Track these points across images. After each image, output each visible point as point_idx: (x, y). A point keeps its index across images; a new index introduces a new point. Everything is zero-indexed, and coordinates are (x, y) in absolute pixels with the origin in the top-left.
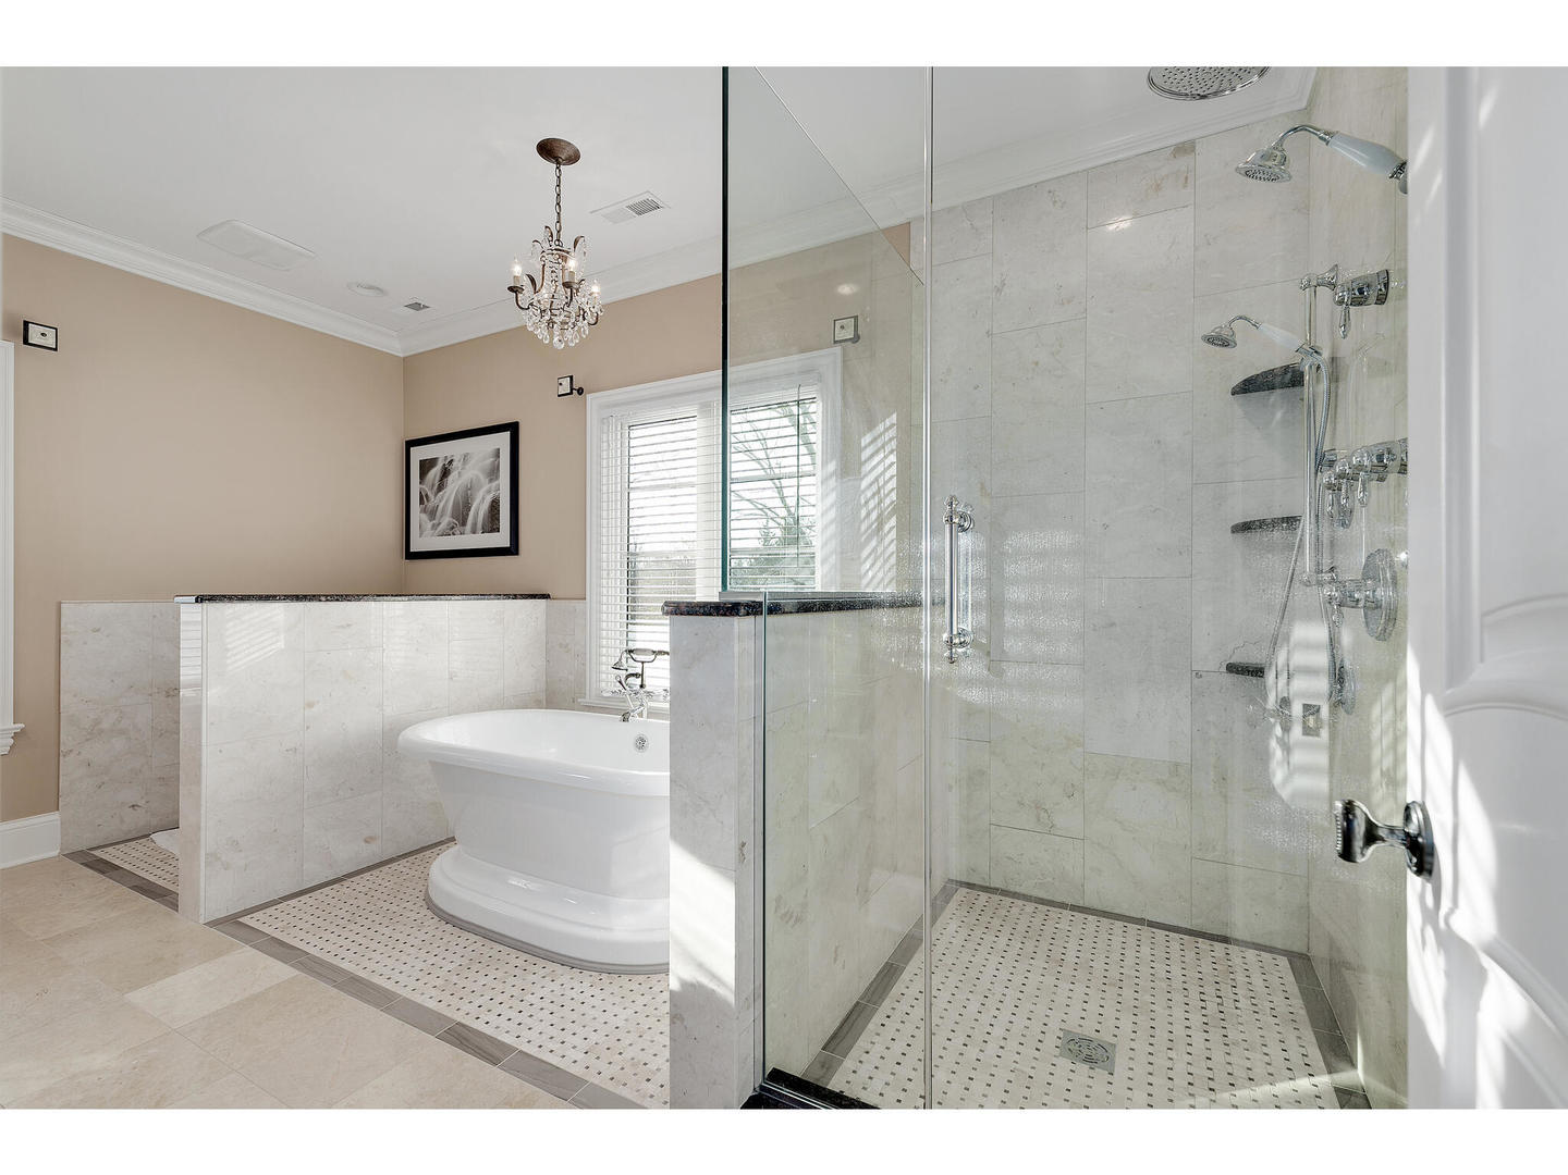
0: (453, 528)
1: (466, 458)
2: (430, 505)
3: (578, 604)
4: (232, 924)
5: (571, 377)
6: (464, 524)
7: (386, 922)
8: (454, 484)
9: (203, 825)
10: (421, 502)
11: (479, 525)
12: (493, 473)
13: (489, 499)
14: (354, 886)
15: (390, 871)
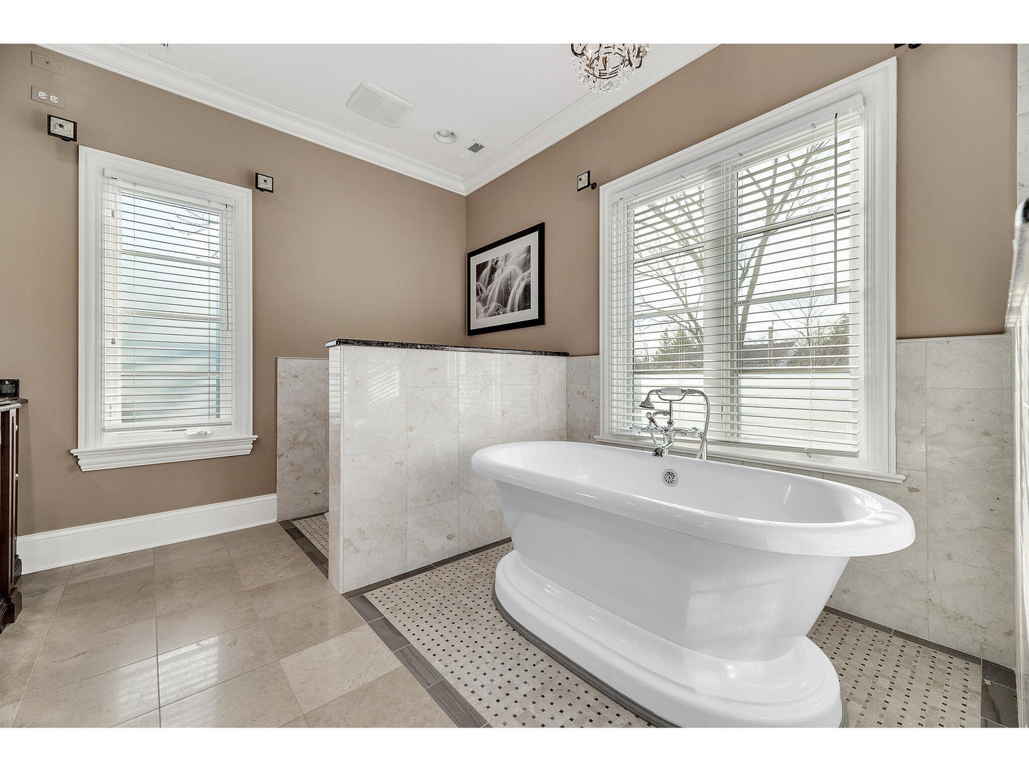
0: (498, 309)
1: (507, 257)
2: (483, 296)
3: (592, 359)
4: (358, 597)
5: (589, 172)
6: (505, 306)
7: (466, 619)
8: (499, 278)
9: (341, 517)
10: (478, 294)
11: (516, 306)
12: (526, 265)
13: (523, 285)
14: (441, 575)
15: (464, 564)
